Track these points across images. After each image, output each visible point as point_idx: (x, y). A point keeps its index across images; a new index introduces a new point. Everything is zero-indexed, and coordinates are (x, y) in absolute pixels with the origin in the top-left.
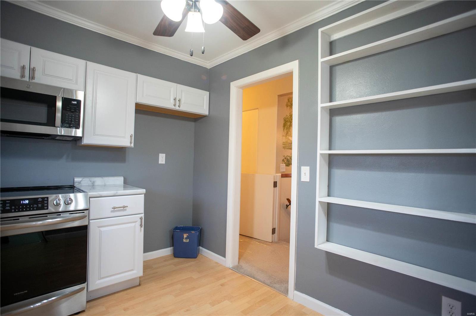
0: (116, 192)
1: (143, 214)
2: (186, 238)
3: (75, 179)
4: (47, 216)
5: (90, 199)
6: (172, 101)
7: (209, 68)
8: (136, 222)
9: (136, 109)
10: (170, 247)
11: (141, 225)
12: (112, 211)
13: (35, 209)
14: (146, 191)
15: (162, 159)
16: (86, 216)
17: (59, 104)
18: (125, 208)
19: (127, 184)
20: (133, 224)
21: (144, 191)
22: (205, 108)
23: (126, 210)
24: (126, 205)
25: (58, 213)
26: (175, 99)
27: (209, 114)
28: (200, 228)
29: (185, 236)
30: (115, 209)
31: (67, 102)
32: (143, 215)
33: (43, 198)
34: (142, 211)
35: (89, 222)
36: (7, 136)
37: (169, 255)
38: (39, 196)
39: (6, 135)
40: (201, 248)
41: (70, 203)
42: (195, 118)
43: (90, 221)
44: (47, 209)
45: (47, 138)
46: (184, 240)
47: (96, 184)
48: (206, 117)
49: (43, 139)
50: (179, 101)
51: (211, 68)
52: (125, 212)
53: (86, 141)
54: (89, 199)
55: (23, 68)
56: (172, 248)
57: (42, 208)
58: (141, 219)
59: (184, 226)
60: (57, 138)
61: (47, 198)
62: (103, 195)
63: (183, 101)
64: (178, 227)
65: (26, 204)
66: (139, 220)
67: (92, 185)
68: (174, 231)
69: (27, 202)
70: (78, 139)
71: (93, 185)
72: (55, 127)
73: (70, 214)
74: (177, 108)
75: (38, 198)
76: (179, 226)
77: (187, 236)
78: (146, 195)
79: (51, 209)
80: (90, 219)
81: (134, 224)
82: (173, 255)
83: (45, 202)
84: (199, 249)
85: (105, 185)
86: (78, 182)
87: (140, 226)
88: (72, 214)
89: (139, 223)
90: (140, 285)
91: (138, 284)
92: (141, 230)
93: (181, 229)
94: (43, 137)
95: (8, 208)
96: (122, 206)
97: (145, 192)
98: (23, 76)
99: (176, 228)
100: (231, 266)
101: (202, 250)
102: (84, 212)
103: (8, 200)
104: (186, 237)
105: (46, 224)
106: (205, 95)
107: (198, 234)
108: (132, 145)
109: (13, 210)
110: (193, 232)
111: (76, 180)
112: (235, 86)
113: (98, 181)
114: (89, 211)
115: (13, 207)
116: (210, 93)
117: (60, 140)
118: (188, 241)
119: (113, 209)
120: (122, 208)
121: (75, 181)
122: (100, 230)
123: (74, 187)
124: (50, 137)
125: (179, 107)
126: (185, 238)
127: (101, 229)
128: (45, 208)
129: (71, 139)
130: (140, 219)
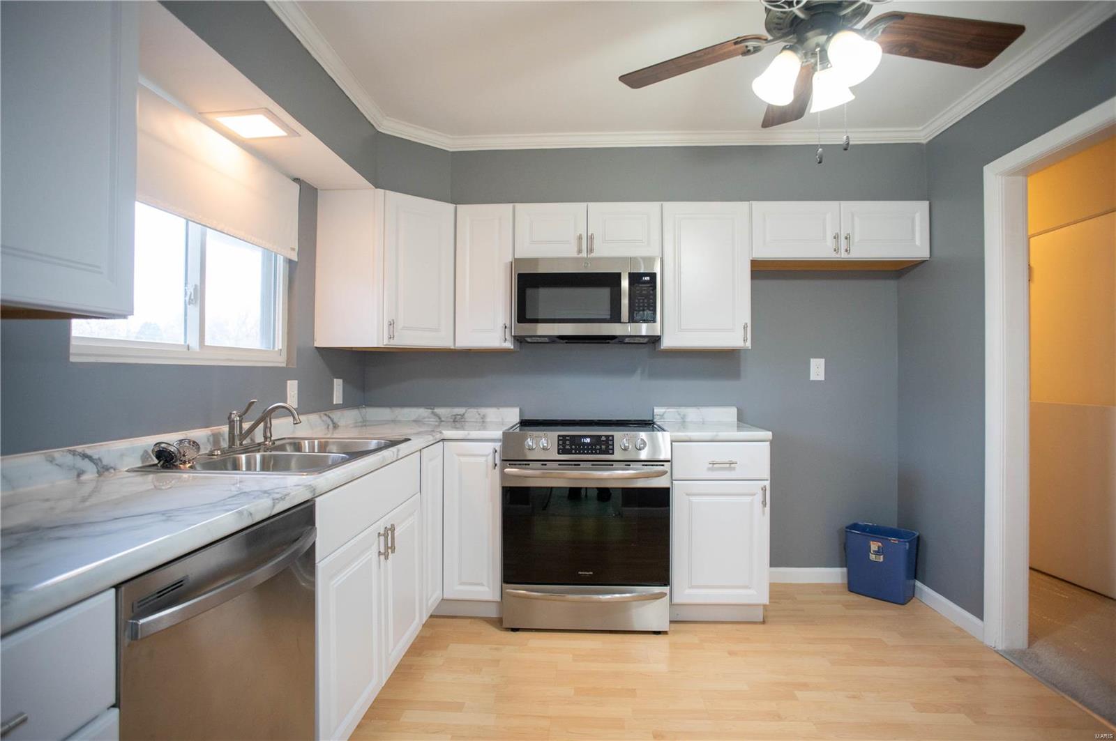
0: (715, 433)
1: (769, 482)
2: (877, 553)
3: (655, 411)
4: (612, 465)
5: (673, 443)
6: (830, 243)
7: (924, 141)
8: (755, 495)
9: (752, 271)
10: (841, 566)
11: (764, 504)
12: (709, 469)
13: (598, 451)
14: (773, 436)
15: (817, 369)
16: (667, 472)
17: (625, 284)
18: (733, 465)
19: (743, 420)
20: (748, 499)
21: (769, 435)
22: (918, 243)
23: (734, 469)
24: (734, 460)
25: (628, 462)
26: (836, 237)
27: (931, 255)
28: (915, 534)
29: (874, 546)
30: (715, 466)
31: (635, 278)
32: (767, 484)
33: (607, 437)
34: (766, 473)
35: (672, 483)
36: (566, 343)
37: (836, 584)
38: (603, 432)
39: (564, 341)
40: (918, 584)
41: (643, 448)
42: (898, 271)
43: (674, 482)
44: (613, 454)
45: (613, 341)
46: (872, 557)
47: (688, 419)
48: (923, 265)
49: (608, 343)
50: (846, 238)
51: (930, 142)
52: (733, 472)
53: (667, 343)
54: (671, 444)
55: (580, 238)
56: (845, 570)
57: (606, 452)
58: (764, 489)
59: (873, 526)
60: (627, 340)
61: (613, 436)
62: (693, 438)
63: (856, 238)
64: (860, 525)
65: (588, 444)
66: (761, 492)
67: (681, 420)
68: (847, 532)
69: (588, 440)
70: (655, 340)
71: (684, 422)
72: (620, 324)
73: (643, 465)
74: (843, 256)
75: (601, 436)
76: (860, 523)
77: (879, 547)
78: (773, 444)
79: (618, 455)
80: (673, 478)
81: (751, 498)
82: (846, 586)
83: (610, 443)
84: (914, 586)
85: (703, 423)
86: (660, 415)
87: (762, 503)
88: (646, 465)
89: (759, 497)
90: (764, 622)
91: (762, 620)
92: (764, 513)
93: (868, 530)
94: (607, 341)
95: (568, 447)
96: (727, 461)
97: (771, 438)
98: (580, 251)
99: (855, 526)
100: (1001, 646)
101: (921, 590)
102: (663, 465)
103: (568, 436)
104: (876, 549)
105: (615, 476)
106: (918, 211)
107: (907, 547)
108: (749, 344)
109: (573, 451)
110: (894, 540)
111: (658, 411)
112: (997, 174)
113: (692, 413)
114: (672, 464)
115: (573, 447)
116: (930, 203)
117: (630, 343)
118: (881, 559)
119: (711, 465)
120: (728, 465)
121: (655, 414)
122: (689, 500)
123: (654, 423)
124: (616, 340)
125: (846, 253)
126: (874, 551)
127: (691, 498)
128: (611, 452)
129: (645, 340)
130: (762, 489)
